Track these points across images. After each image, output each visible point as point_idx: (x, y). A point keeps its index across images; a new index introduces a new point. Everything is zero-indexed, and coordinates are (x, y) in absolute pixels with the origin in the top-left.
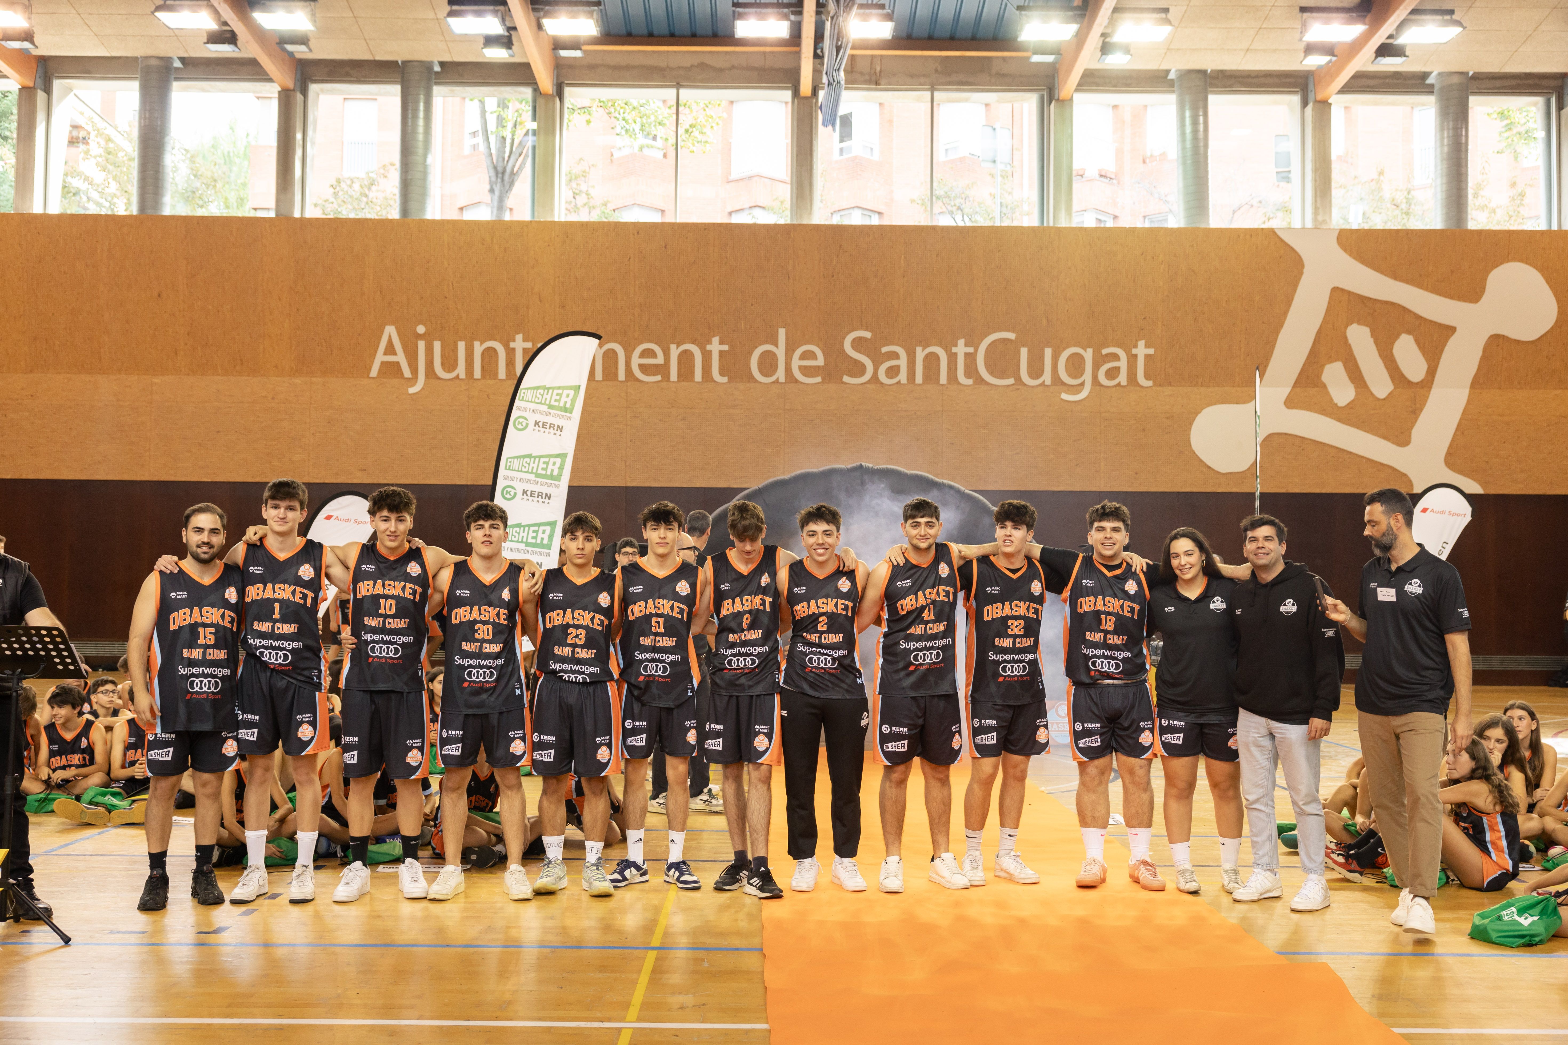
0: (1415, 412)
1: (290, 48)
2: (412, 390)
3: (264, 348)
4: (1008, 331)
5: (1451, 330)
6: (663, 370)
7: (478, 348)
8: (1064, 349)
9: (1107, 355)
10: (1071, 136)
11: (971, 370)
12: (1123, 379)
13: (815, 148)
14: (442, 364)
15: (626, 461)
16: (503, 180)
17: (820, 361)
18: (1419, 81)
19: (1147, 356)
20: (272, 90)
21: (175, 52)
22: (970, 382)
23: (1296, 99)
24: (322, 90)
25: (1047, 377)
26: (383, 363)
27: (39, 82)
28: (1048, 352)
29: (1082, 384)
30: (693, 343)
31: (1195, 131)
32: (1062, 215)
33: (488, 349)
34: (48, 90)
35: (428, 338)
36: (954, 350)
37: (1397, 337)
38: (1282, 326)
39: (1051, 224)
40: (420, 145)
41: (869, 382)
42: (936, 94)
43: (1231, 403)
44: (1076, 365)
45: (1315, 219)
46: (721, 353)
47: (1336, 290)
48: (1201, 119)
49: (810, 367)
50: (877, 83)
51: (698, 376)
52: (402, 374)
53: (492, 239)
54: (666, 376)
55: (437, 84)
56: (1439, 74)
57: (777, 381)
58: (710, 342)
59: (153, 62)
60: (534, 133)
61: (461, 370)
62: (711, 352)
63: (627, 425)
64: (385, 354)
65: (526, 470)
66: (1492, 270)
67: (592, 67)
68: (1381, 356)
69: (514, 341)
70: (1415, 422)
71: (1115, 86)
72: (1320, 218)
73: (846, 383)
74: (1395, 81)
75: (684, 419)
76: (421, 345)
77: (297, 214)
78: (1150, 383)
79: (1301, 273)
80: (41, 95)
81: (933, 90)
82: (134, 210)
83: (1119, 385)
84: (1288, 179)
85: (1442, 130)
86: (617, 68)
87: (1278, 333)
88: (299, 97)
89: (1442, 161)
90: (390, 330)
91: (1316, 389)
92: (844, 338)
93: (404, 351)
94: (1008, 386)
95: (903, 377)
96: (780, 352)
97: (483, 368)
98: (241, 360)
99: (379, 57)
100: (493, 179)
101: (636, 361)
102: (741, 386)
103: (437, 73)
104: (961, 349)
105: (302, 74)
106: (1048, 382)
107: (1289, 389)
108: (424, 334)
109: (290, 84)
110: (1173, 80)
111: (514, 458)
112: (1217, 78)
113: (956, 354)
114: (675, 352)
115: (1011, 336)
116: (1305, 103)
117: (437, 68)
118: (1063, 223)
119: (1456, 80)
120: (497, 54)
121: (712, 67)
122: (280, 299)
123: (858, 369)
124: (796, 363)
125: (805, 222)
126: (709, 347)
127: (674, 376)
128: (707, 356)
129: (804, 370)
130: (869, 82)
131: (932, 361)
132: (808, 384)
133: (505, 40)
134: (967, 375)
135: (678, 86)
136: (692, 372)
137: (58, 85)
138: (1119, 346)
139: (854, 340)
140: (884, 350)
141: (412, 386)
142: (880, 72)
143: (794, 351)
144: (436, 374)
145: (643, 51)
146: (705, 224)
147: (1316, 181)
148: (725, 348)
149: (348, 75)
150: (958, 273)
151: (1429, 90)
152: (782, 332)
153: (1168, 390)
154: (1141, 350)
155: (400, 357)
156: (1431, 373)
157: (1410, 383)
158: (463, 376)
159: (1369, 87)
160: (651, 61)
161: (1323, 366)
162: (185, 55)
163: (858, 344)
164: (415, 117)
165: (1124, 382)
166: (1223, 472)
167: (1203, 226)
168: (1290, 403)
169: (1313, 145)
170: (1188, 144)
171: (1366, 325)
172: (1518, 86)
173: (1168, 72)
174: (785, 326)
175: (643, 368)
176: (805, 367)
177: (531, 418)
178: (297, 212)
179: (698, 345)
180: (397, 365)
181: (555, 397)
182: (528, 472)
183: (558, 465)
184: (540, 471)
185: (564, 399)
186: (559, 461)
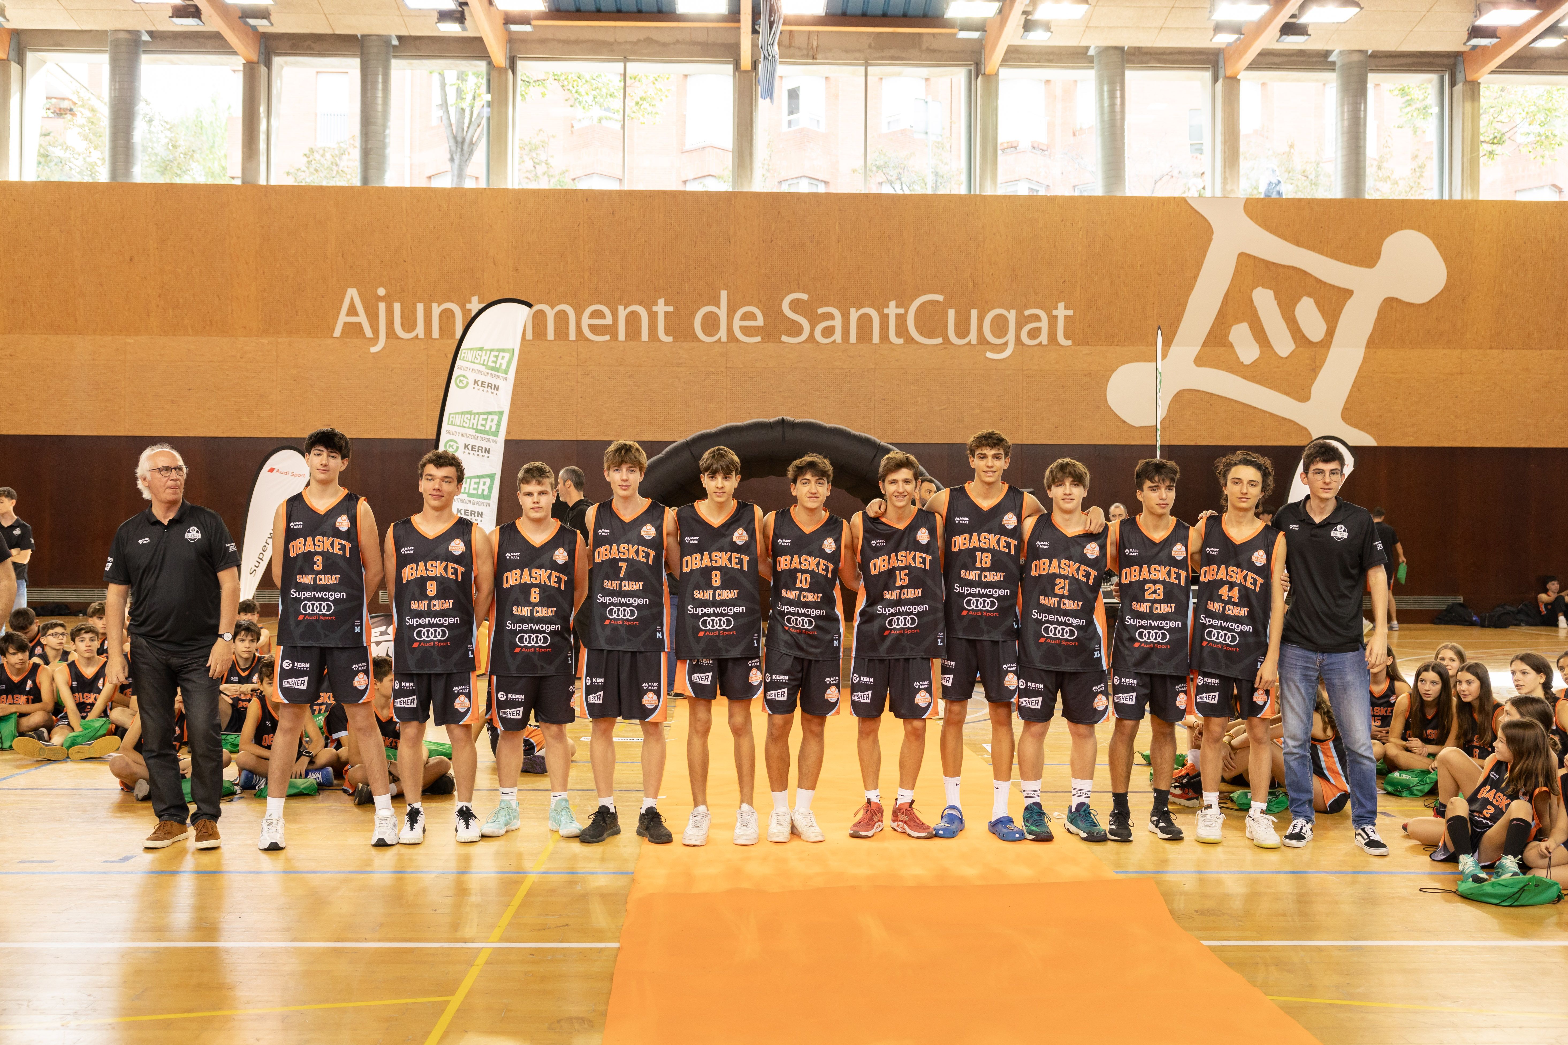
0: (1315, 370)
1: (252, 22)
2: (373, 350)
3: (232, 310)
4: (937, 293)
5: (1348, 293)
6: (611, 330)
7: (436, 310)
8: (989, 310)
9: (1029, 316)
10: (996, 109)
11: (902, 330)
12: (1044, 338)
13: (754, 120)
14: (402, 325)
15: (577, 416)
16: (462, 150)
17: (760, 322)
18: (1322, 59)
19: (1066, 317)
20: (238, 62)
21: (143, 26)
22: (901, 341)
23: (1207, 75)
24: (286, 63)
25: (973, 337)
26: (345, 324)
27: (13, 55)
28: (974, 313)
29: (1006, 343)
30: (640, 304)
31: (1112, 105)
32: (988, 183)
33: (445, 311)
34: (21, 62)
35: (389, 300)
36: (886, 311)
37: (1299, 300)
38: (1192, 289)
39: (978, 193)
40: (380, 115)
41: (806, 341)
42: (869, 68)
43: (1145, 361)
44: (1000, 326)
45: (1224, 189)
46: (667, 314)
47: (1242, 255)
48: (1118, 93)
49: (751, 327)
50: (814, 58)
51: (645, 336)
52: (364, 334)
53: (448, 206)
54: (615, 336)
55: (395, 57)
56: (1341, 52)
58: (655, 303)
59: (123, 36)
60: (489, 104)
61: (420, 330)
62: (656, 312)
63: (578, 382)
64: (347, 315)
65: (467, 426)
66: (1386, 237)
67: (543, 41)
68: (1283, 317)
69: (470, 302)
70: (1315, 378)
71: (1038, 62)
72: (1229, 187)
73: (784, 343)
74: (1299, 59)
75: (631, 376)
76: (382, 306)
77: (262, 181)
78: (1069, 343)
79: (1210, 239)
80: (14, 68)
81: (867, 64)
82: (105, 178)
83: (1040, 344)
84: (1201, 151)
85: (1342, 105)
86: (566, 42)
87: (1188, 296)
88: (263, 69)
89: (1343, 134)
90: (352, 292)
91: (1224, 348)
92: (782, 300)
93: (366, 312)
94: (937, 345)
95: (838, 337)
96: (722, 313)
97: (441, 328)
98: (210, 321)
99: (338, 32)
100: (454, 148)
101: (586, 321)
102: (686, 345)
103: (395, 46)
104: (892, 310)
105: (266, 47)
106: (974, 342)
107: (1199, 348)
108: (384, 296)
109: (254, 57)
110: (1092, 57)
111: (456, 414)
112: (1134, 54)
113: (887, 315)
114: (622, 313)
115: (940, 298)
116: (1215, 79)
117: (395, 42)
118: (989, 191)
119: (1356, 58)
120: (451, 29)
121: (657, 42)
122: (247, 263)
123: (797, 329)
124: (737, 323)
125: (745, 190)
126: (655, 309)
127: (622, 336)
128: (653, 316)
129: (745, 330)
130: (806, 56)
131: (865, 322)
132: (748, 344)
133: (459, 15)
134: (898, 334)
135: (626, 60)
136: (639, 332)
137: (31, 57)
138: (1041, 308)
139: (792, 301)
140: (820, 311)
141: (374, 345)
142: (817, 47)
143: (735, 312)
144: (396, 334)
145: (591, 26)
146: (650, 191)
147: (1225, 152)
148: (670, 309)
149: (310, 48)
150: (890, 238)
151: (1331, 67)
152: (724, 294)
153: (1086, 349)
154: (1061, 312)
155: (362, 319)
156: (1330, 333)
157: (1310, 343)
158: (421, 335)
159: (1275, 64)
160: (601, 36)
161: (1230, 326)
162: (153, 29)
163: (796, 305)
164: (375, 89)
165: (1045, 342)
166: (1137, 425)
167: (1119, 194)
168: (1200, 361)
169: (1223, 119)
170: (1106, 117)
171: (1270, 289)
172: (1414, 64)
173: (1088, 48)
174: (726, 288)
175: (593, 328)
176: (746, 327)
177: (472, 377)
178: (262, 179)
179: (644, 307)
180: (359, 326)
181: (492, 359)
182: (468, 428)
183: (495, 422)
184: (480, 427)
185: (500, 360)
186: (496, 418)
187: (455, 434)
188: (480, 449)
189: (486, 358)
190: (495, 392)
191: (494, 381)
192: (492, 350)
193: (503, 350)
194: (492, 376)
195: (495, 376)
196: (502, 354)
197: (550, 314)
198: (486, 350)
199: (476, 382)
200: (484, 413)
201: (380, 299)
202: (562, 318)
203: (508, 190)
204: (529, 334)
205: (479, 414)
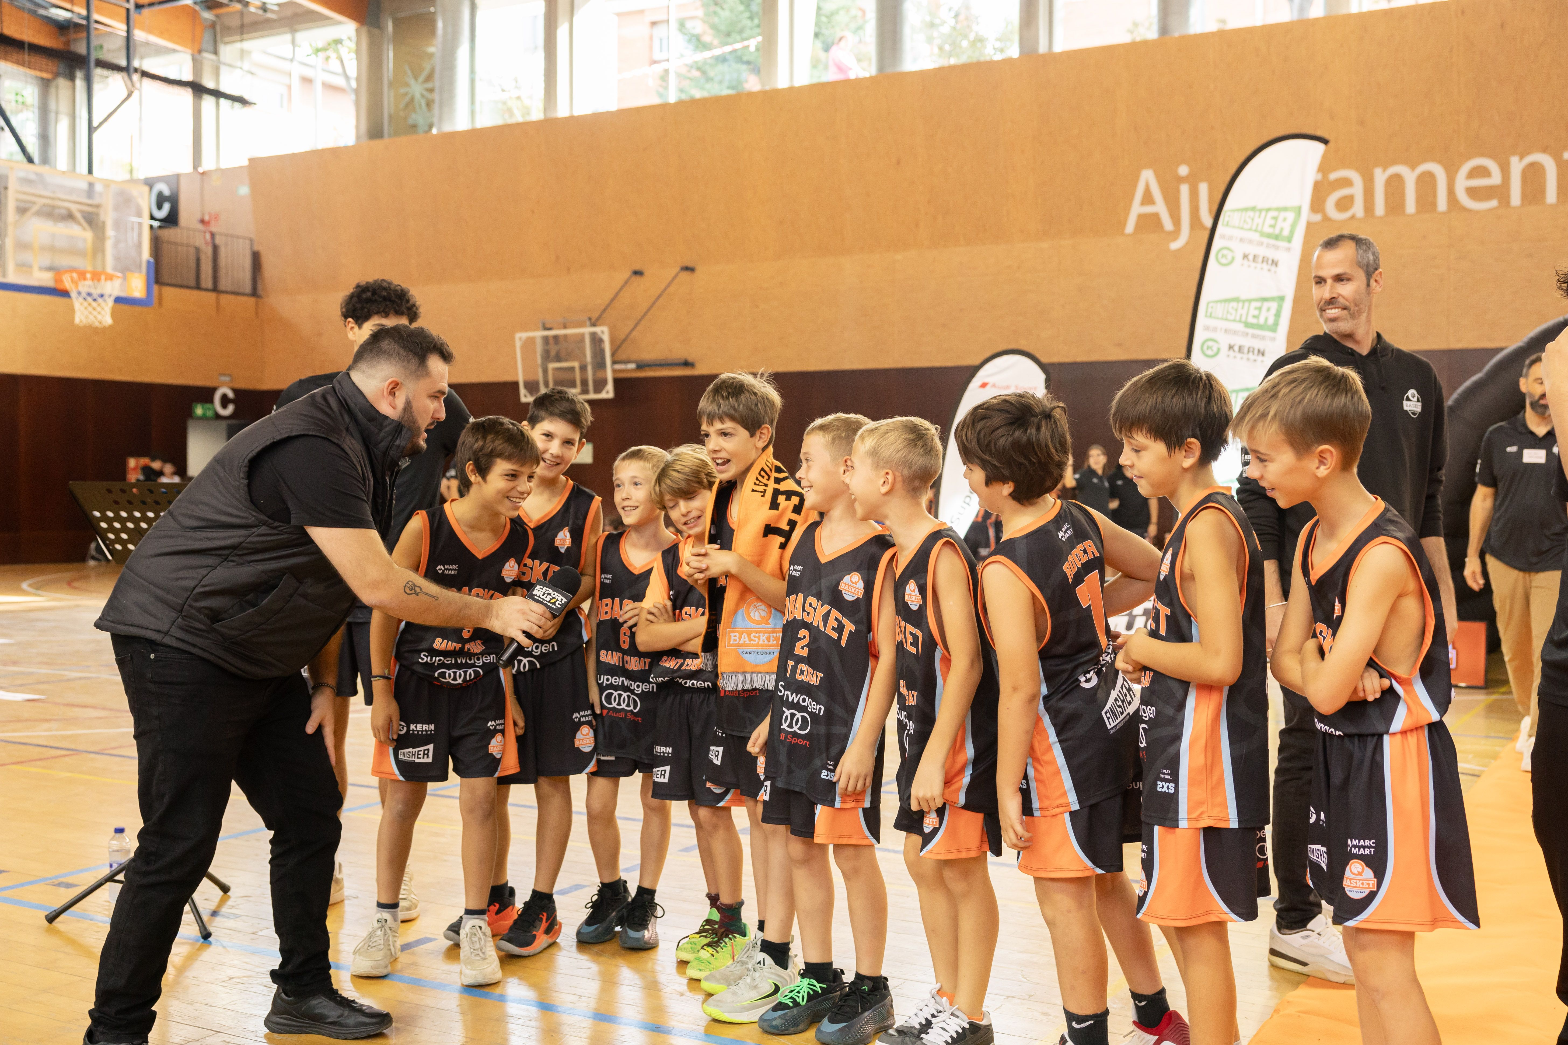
2: (1175, 246)
3: (1008, 211)
6: (1501, 192)
14: (1209, 210)
15: (1448, 316)
26: (1140, 216)
30: (1544, 152)
35: (1193, 180)
51: (1551, 196)
52: (1162, 227)
54: (1505, 200)
63: (1449, 269)
64: (1143, 203)
65: (1232, 318)
75: (1530, 255)
76: (1184, 189)
77: (1042, 50)
90: (1148, 176)
93: (1164, 198)
98: (984, 227)
101: (1462, 183)
108: (1187, 176)
111: (1217, 302)
114: (1517, 166)
122: (1023, 152)
127: (1516, 198)
128: (1563, 167)
136: (1542, 192)
141: (1175, 240)
144: (1202, 224)
155: (1160, 207)
175: (1473, 193)
177: (1240, 249)
178: (1042, 48)
179: (1551, 155)
180: (1156, 217)
181: (1269, 221)
182: (1234, 321)
183: (1273, 311)
184: (1251, 320)
185: (1280, 224)
186: (1274, 306)
187: (1215, 330)
188: (1250, 350)
189: (1261, 221)
190: (1273, 268)
191: (1271, 254)
192: (1268, 210)
193: (1285, 209)
194: (1268, 246)
195: (1274, 246)
196: (1282, 215)
197: (1410, 177)
198: (1261, 211)
199: (1245, 256)
200: (1256, 300)
201: (1181, 180)
202: (1426, 182)
203: (1350, 16)
204: (1380, 208)
205: (1250, 301)
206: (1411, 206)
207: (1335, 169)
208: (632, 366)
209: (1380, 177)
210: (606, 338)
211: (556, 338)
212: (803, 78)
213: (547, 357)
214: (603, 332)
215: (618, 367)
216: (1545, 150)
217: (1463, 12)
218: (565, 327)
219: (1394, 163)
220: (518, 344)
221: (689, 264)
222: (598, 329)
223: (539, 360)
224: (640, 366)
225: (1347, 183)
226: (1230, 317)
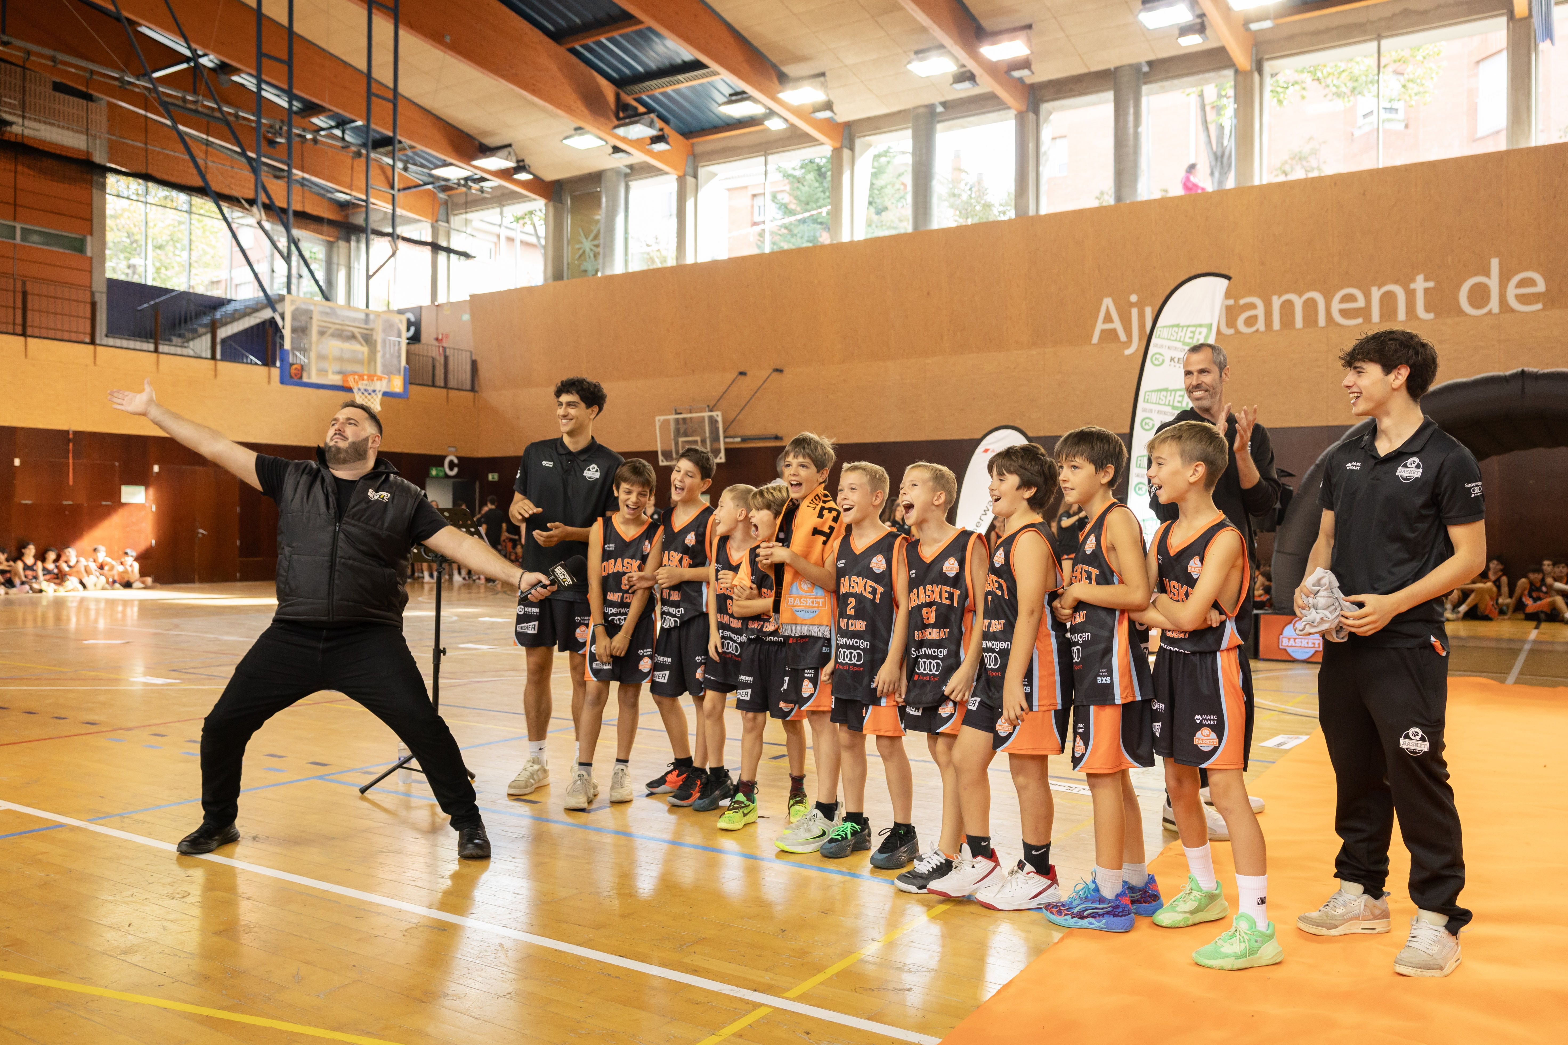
1: (1017, 74)
2: (1128, 352)
3: (1007, 328)
6: (1364, 312)
15: (1327, 402)
16: (1222, 163)
20: (1011, 115)
21: (935, 98)
24: (1052, 108)
26: (1102, 331)
27: (846, 142)
34: (852, 148)
35: (1140, 303)
40: (1131, 137)
46: (1426, 290)
49: (1529, 294)
51: (1402, 315)
52: (1119, 339)
54: (1368, 318)
55: (1146, 83)
57: (1490, 313)
58: (1413, 280)
59: (922, 110)
62: (1414, 290)
63: (1328, 368)
64: (1104, 322)
65: (1163, 402)
67: (1290, 38)
76: (1135, 312)
80: (846, 152)
82: (910, 229)
88: (1031, 116)
90: (1108, 302)
93: (1120, 318)
96: (1493, 283)
98: (990, 339)
99: (1094, 69)
100: (1213, 163)
101: (1336, 306)
102: (1450, 321)
103: (1145, 72)
105: (1034, 96)
108: (1137, 302)
109: (1022, 107)
111: (1152, 391)
114: (1376, 294)
117: (1146, 69)
120: (1192, 42)
121: (1414, 11)
122: (1018, 286)
124: (1512, 291)
126: (1412, 286)
127: (1376, 317)
128: (1410, 294)
129: (1522, 298)
132: (1526, 313)
133: (1199, 27)
135: (1379, 38)
136: (1395, 312)
137: (859, 143)
141: (1128, 348)
143: (1509, 279)
145: (1341, 12)
146: (1406, 165)
148: (1431, 284)
149: (1071, 90)
152: (1495, 263)
155: (1117, 325)
160: (1351, 20)
162: (943, 100)
164: (1126, 114)
174: (1498, 255)
175: (1344, 313)
176: (1523, 295)
177: (1168, 354)
178: (1032, 212)
179: (1401, 285)
180: (1114, 331)
181: (1189, 334)
184: (1176, 404)
185: (1197, 336)
187: (1151, 411)
189: (1183, 334)
192: (1188, 326)
193: (1201, 326)
196: (1198, 328)
197: (1298, 302)
198: (1183, 327)
199: (1172, 359)
200: (1180, 390)
201: (1133, 305)
202: (1310, 306)
203: (1253, 187)
204: (1276, 325)
205: (1176, 391)
206: (1299, 323)
207: (1244, 297)
208: (738, 440)
209: (1276, 302)
210: (720, 419)
211: (684, 419)
212: (860, 235)
213: (678, 433)
214: (718, 415)
215: (728, 440)
216: (1396, 282)
217: (1335, 184)
218: (691, 412)
219: (1287, 292)
220: (658, 425)
221: (778, 367)
222: (714, 414)
223: (672, 437)
224: (744, 440)
225: (1253, 306)
226: (1161, 402)
